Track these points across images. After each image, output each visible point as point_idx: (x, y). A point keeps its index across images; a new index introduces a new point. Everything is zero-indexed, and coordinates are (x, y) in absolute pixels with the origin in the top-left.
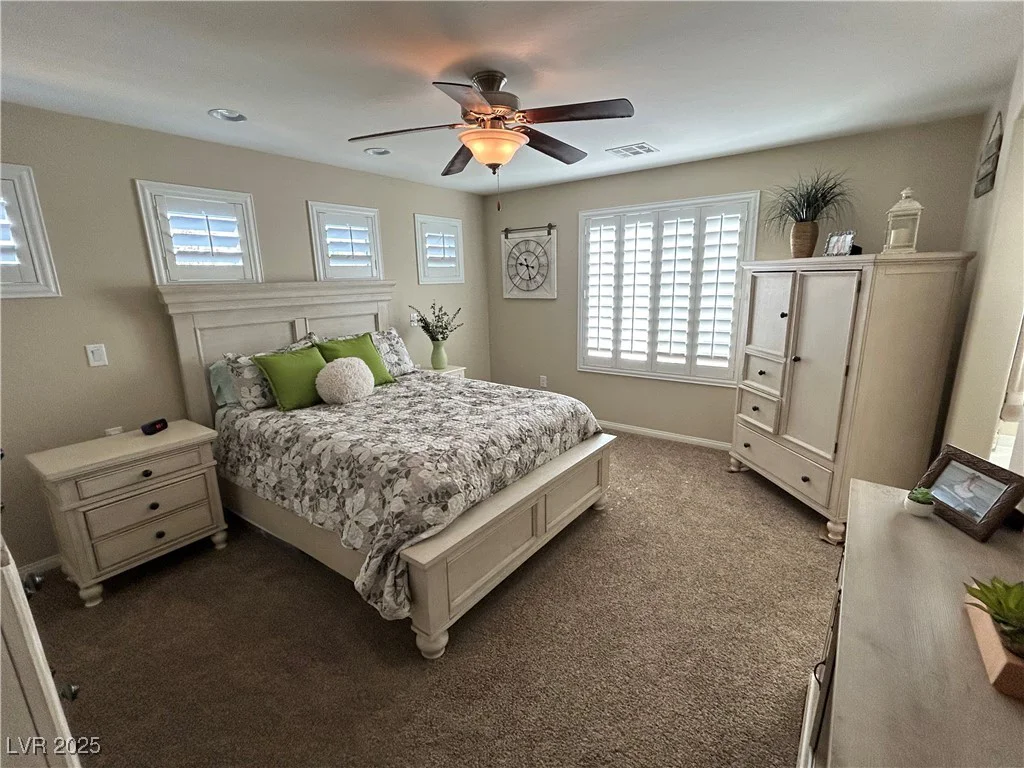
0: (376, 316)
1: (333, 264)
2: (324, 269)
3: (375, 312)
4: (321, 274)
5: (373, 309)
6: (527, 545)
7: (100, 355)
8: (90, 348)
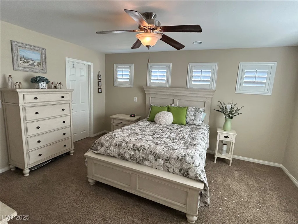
0: (205, 103)
1: (193, 83)
2: (190, 84)
3: (205, 101)
4: (188, 86)
5: (204, 100)
6: (125, 185)
7: (136, 99)
8: (135, 98)
